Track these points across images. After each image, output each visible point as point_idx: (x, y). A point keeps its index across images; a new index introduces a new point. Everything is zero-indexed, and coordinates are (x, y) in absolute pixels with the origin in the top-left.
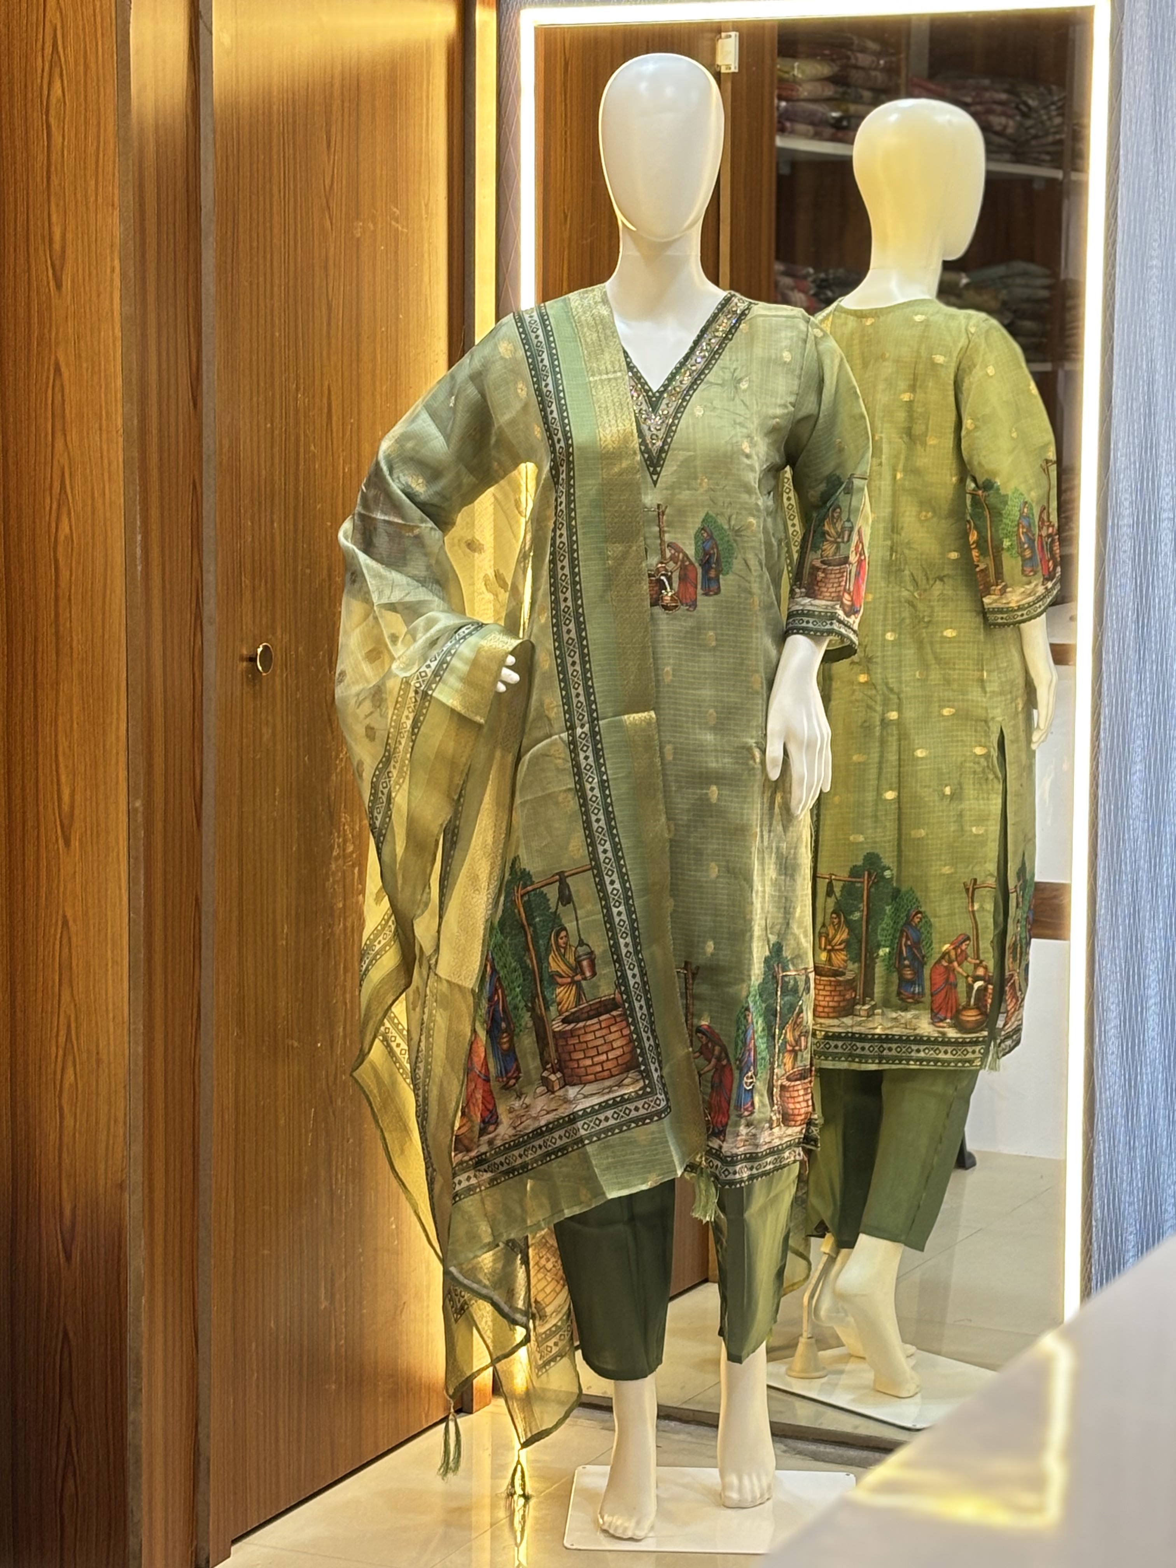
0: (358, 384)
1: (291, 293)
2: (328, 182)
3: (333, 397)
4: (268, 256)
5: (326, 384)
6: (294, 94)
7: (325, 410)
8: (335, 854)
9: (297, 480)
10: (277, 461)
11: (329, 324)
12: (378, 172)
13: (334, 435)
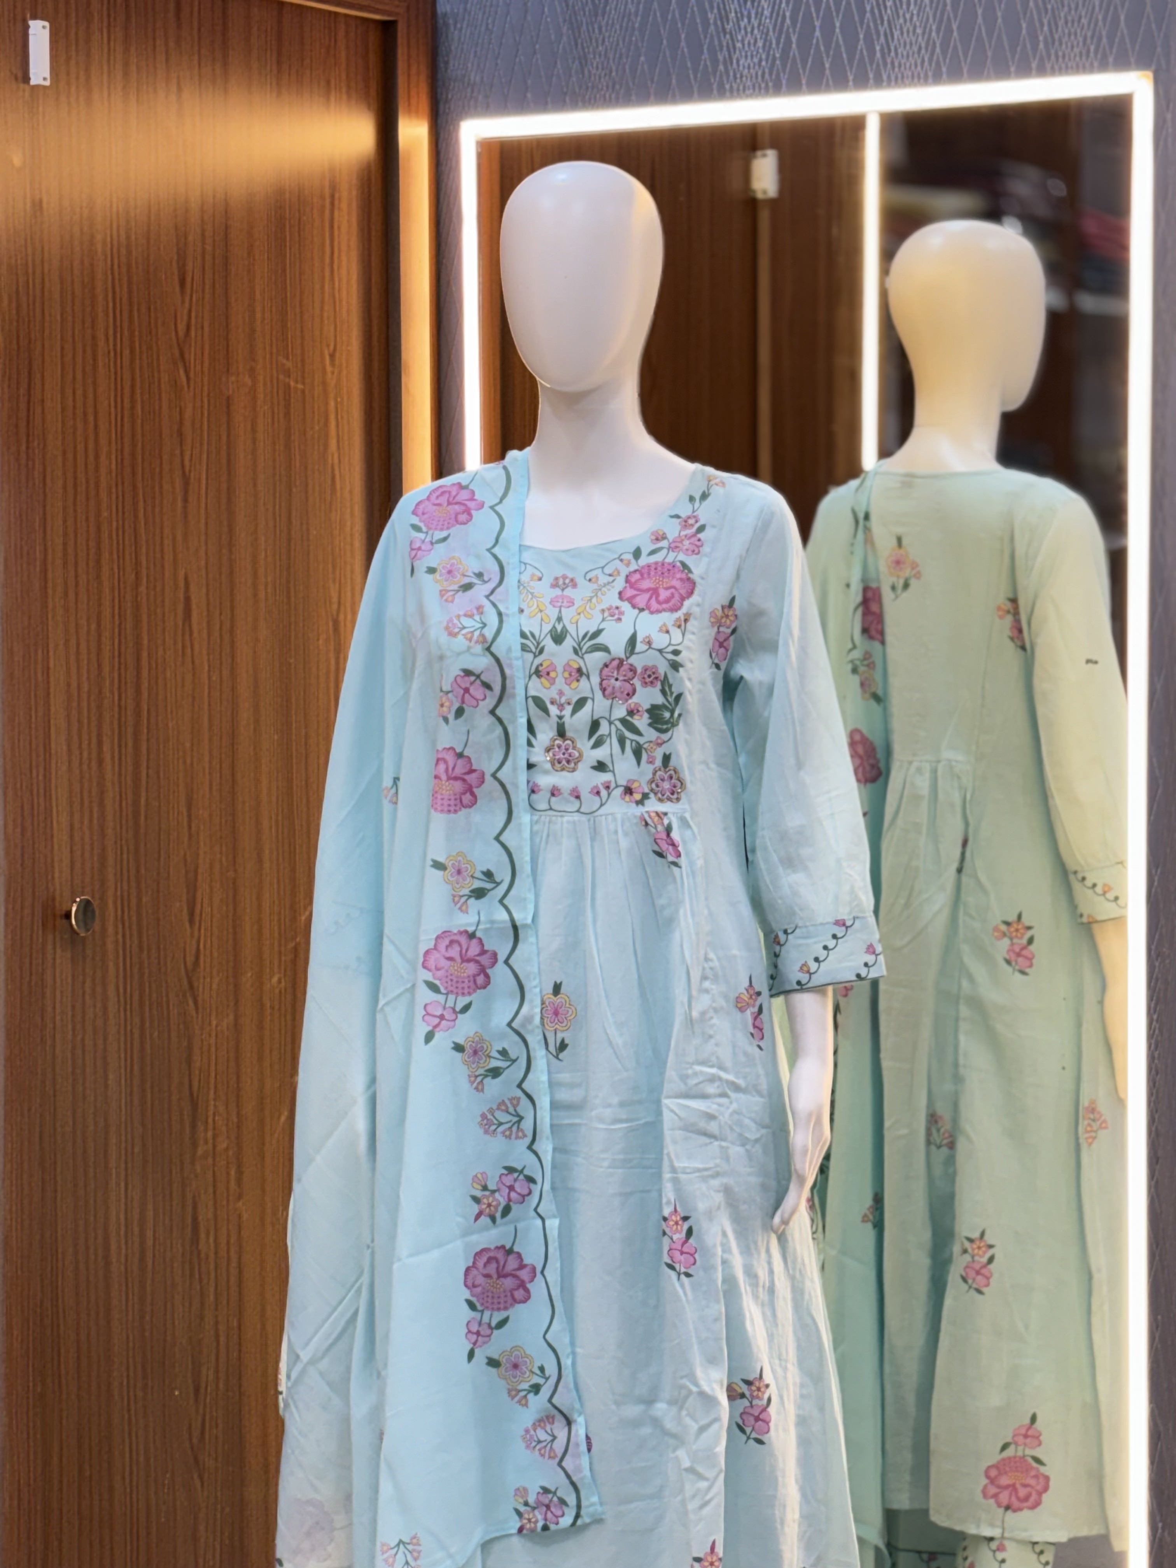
0: (231, 573)
1: (127, 462)
2: (181, 328)
3: (193, 588)
4: (91, 418)
5: (181, 574)
6: (128, 222)
7: (180, 607)
8: (200, 1151)
9: (138, 691)
10: (106, 669)
11: (185, 500)
12: (258, 315)
13: (195, 635)
